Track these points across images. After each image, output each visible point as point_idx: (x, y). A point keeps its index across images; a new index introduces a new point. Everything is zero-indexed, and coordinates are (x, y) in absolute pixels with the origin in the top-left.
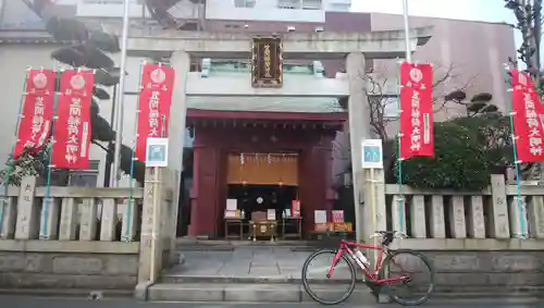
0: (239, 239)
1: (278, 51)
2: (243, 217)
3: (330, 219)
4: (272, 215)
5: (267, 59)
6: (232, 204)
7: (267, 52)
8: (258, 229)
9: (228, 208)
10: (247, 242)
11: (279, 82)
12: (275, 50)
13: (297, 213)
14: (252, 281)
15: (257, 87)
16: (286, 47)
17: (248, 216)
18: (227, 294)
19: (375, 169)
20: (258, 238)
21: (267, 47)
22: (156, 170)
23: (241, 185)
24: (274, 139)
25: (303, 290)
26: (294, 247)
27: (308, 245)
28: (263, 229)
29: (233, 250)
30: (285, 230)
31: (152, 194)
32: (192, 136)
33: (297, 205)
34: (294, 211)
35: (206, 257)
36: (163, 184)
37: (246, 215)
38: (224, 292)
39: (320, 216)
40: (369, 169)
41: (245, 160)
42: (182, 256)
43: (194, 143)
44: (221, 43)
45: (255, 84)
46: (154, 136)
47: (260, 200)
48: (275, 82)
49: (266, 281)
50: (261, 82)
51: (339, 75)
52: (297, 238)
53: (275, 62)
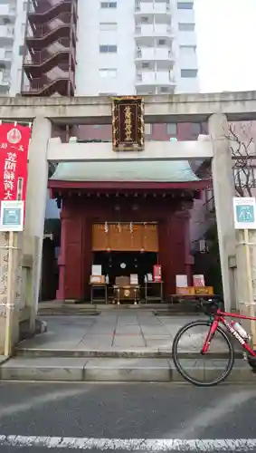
0: (104, 303)
1: (140, 113)
2: (107, 282)
3: (191, 283)
4: (134, 279)
5: (128, 122)
6: (97, 270)
7: (128, 114)
8: (122, 293)
9: (93, 273)
10: (112, 306)
11: (140, 145)
12: (136, 112)
13: (158, 277)
14: (115, 356)
15: (118, 151)
16: (147, 110)
17: (112, 281)
18: (87, 372)
19: (249, 230)
20: (122, 302)
21: (128, 109)
22: (11, 235)
23: (105, 251)
24: (135, 208)
25: (174, 368)
26: (155, 311)
27: (169, 308)
28: (127, 293)
29: (97, 314)
30: (148, 294)
31: (7, 261)
32: (59, 207)
33: (158, 269)
34: (155, 276)
35: (69, 324)
36: (20, 250)
37: (110, 280)
38: (84, 370)
39: (181, 280)
40: (243, 230)
41: (109, 228)
42: (45, 323)
43: (61, 214)
44: (82, 108)
45: (116, 148)
46: (8, 199)
47: (123, 266)
48: (136, 146)
49: (132, 356)
50: (121, 146)
51: (201, 137)
52: (159, 302)
53: (136, 124)
